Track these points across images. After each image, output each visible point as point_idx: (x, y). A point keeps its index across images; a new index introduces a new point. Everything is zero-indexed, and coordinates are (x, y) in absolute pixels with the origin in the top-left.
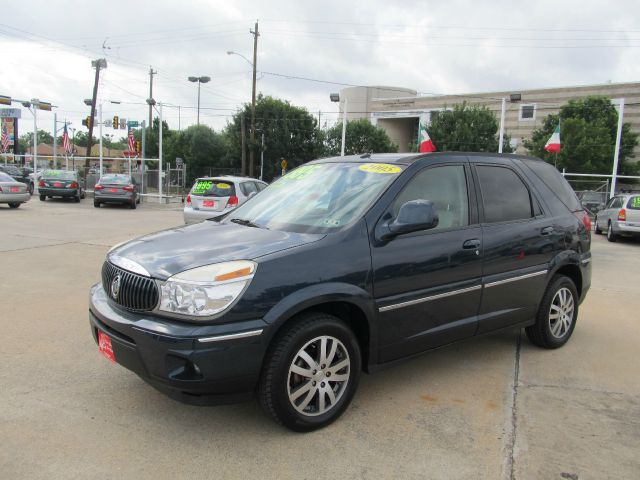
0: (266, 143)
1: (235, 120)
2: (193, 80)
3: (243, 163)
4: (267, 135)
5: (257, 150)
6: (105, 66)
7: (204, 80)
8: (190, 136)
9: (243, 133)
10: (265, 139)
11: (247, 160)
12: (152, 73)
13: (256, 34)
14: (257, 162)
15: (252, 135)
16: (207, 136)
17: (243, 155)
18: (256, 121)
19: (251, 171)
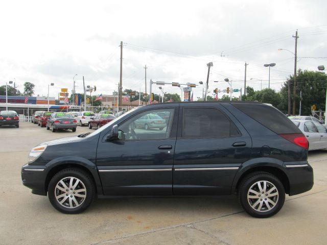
0: (302, 96)
1: (285, 85)
2: (266, 66)
3: (289, 107)
4: (303, 92)
5: (297, 100)
6: (212, 65)
7: (273, 65)
8: (262, 94)
9: (289, 91)
10: (302, 94)
11: (292, 106)
12: (246, 65)
13: (297, 37)
14: (297, 107)
15: (294, 92)
16: (271, 94)
17: (289, 103)
18: (296, 84)
19: (294, 112)
